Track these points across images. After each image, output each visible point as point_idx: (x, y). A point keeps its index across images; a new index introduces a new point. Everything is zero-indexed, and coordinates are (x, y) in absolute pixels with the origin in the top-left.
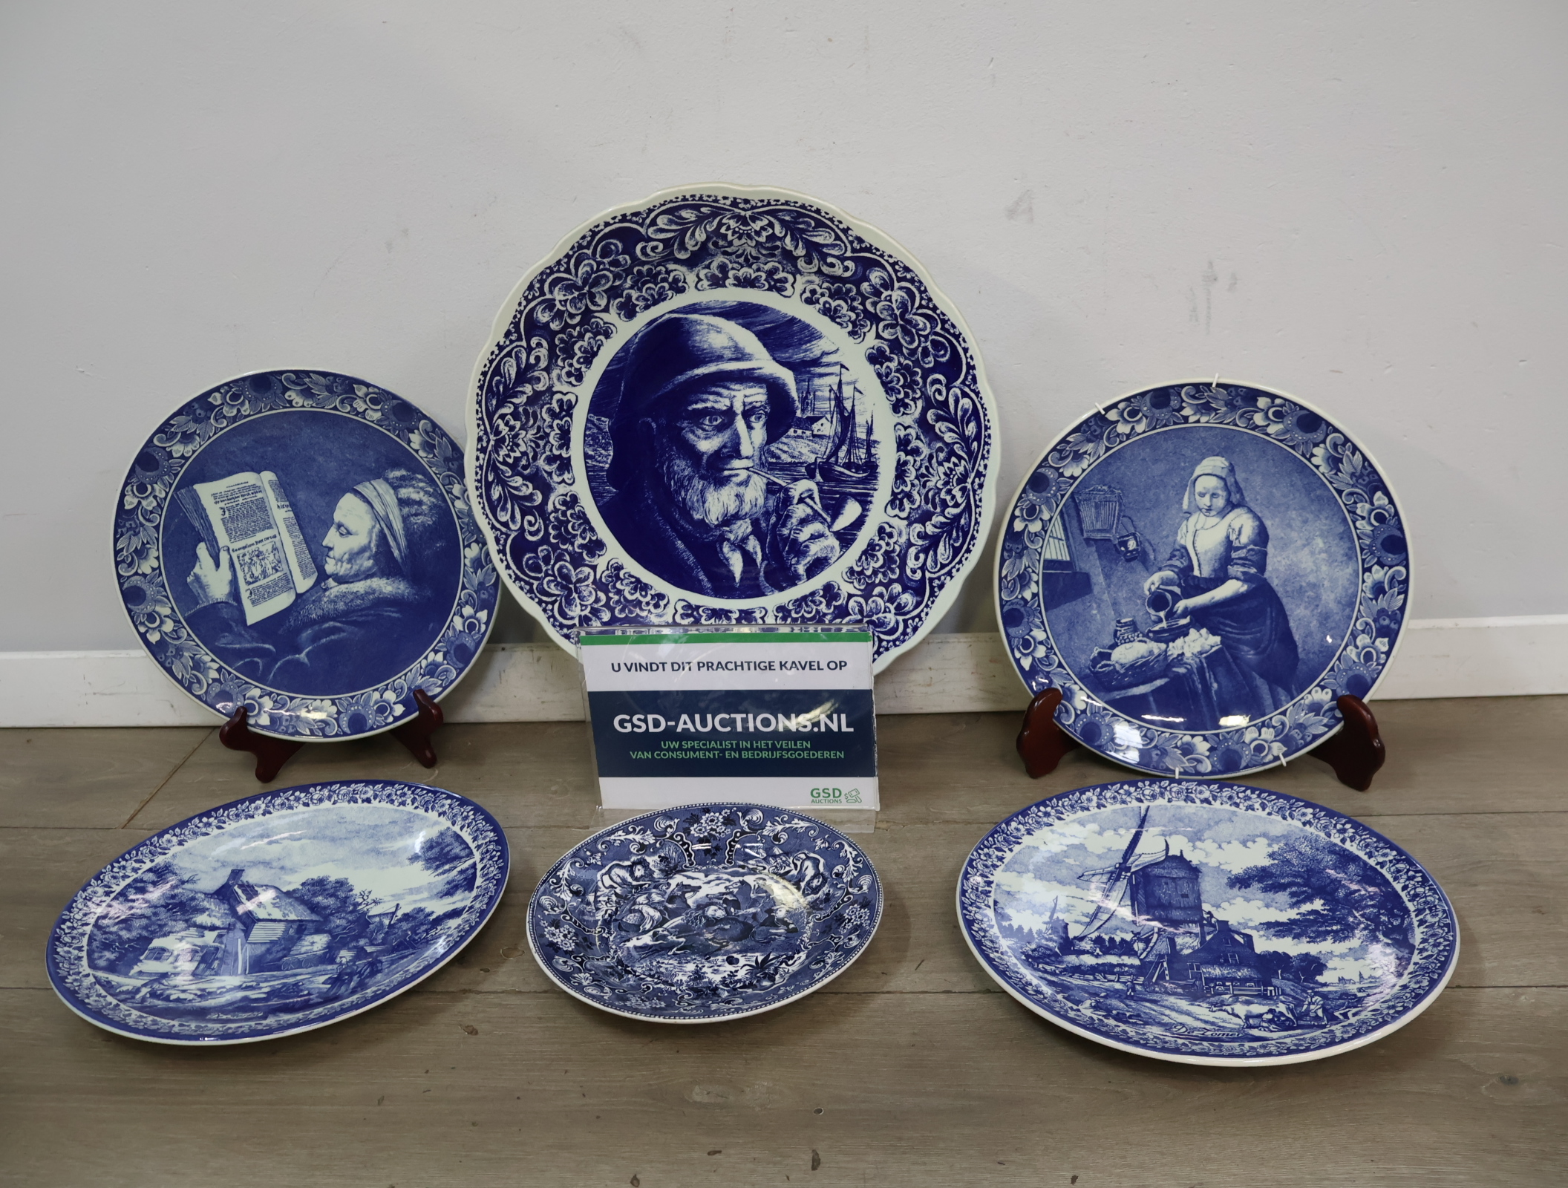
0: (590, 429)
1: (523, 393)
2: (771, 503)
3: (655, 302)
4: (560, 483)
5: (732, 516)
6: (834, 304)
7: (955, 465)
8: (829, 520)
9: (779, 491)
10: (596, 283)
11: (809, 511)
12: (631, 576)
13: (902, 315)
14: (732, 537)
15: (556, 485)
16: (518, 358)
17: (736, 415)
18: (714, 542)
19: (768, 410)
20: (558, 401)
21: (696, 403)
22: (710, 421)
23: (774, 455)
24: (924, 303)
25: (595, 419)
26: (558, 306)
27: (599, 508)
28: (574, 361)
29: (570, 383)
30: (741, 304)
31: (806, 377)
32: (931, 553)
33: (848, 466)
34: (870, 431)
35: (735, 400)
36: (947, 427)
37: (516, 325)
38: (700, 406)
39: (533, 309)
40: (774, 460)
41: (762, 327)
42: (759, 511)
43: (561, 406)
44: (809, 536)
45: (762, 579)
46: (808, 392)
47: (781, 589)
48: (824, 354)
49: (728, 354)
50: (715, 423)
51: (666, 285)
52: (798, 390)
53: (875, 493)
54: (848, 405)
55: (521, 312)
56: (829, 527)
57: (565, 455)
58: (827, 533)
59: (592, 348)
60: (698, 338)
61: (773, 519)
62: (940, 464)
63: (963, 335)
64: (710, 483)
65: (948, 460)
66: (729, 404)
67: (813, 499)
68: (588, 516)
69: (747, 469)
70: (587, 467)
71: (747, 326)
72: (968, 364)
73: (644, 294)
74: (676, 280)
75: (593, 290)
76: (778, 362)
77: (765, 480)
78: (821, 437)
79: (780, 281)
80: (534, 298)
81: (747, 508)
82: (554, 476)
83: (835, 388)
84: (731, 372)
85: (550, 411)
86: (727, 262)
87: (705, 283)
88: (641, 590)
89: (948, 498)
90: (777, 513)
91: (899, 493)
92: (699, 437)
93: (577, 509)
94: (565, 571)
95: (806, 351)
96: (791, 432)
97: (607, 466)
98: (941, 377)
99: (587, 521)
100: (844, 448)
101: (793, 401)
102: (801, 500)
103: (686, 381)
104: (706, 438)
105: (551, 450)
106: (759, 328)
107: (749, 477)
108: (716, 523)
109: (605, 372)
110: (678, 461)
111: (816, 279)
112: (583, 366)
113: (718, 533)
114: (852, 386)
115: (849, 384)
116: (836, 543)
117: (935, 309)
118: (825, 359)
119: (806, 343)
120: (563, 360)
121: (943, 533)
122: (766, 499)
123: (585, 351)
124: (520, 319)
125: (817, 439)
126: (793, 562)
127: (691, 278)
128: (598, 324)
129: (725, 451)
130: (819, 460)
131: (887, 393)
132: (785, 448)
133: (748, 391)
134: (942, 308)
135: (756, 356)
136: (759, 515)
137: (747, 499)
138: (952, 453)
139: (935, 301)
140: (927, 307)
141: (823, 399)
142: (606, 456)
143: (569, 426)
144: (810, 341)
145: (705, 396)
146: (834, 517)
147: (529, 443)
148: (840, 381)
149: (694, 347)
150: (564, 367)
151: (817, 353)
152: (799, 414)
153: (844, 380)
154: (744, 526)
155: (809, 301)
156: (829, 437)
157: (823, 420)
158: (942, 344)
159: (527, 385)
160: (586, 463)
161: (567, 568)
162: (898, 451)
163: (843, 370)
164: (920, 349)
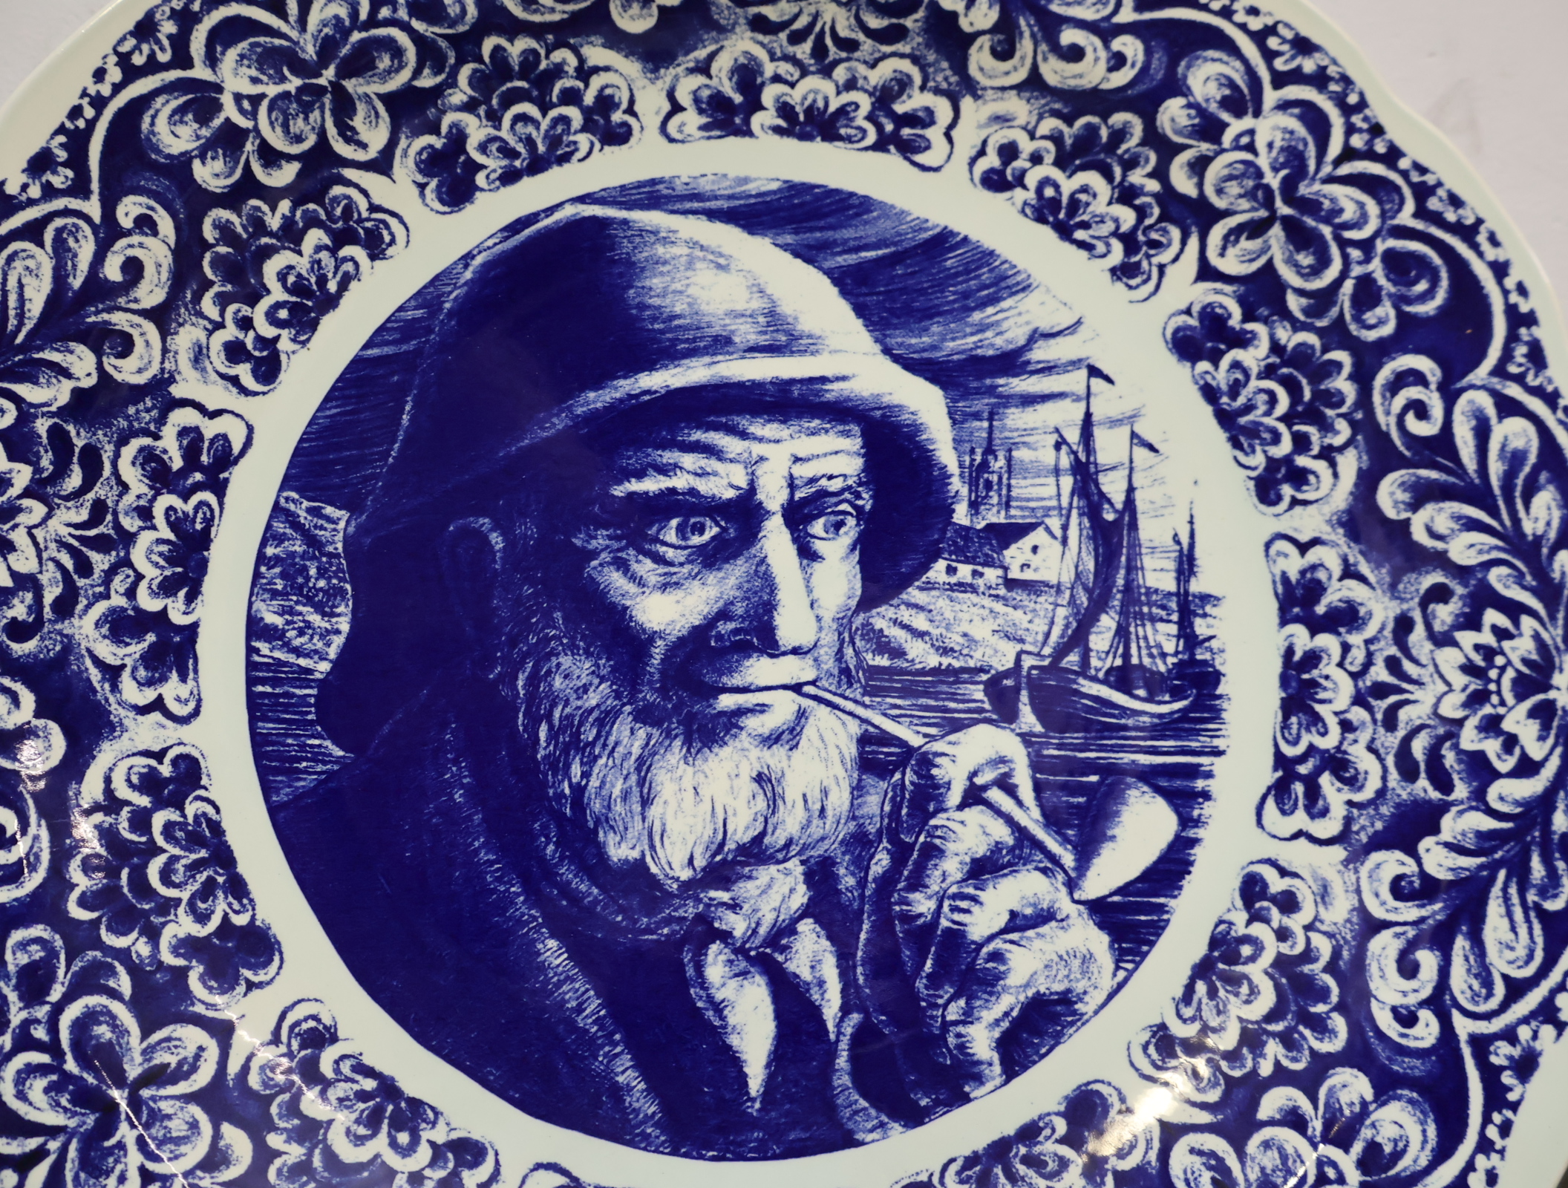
0: (280, 539)
1: (66, 373)
2: (874, 803)
3: (538, 165)
4: (143, 710)
5: (741, 849)
6: (1068, 185)
7: (1501, 634)
8: (1068, 859)
9: (901, 763)
10: (360, 63)
11: (1002, 833)
12: (364, 1070)
13: (1289, 187)
14: (737, 925)
15: (128, 718)
16: (62, 251)
17: (766, 514)
18: (675, 944)
19: (866, 502)
20: (184, 432)
21: (640, 475)
22: (681, 530)
23: (883, 645)
24: (1357, 141)
25: (301, 510)
26: (230, 110)
27: (273, 811)
28: (258, 314)
29: (235, 381)
30: (795, 189)
31: (981, 404)
32: (1461, 944)
33: (1123, 678)
34: (1186, 565)
35: (761, 470)
36: (1458, 518)
37: (77, 141)
38: (652, 484)
39: (142, 103)
40: (883, 661)
41: (851, 259)
42: (832, 832)
43: (191, 453)
44: (1002, 920)
45: (843, 1079)
46: (990, 450)
47: (914, 1118)
48: (1037, 336)
49: (746, 333)
50: (696, 540)
51: (574, 113)
52: (957, 442)
53: (1218, 764)
54: (1113, 486)
55: (99, 103)
56: (1071, 885)
57: (177, 618)
58: (1065, 906)
59: (322, 280)
60: (656, 282)
61: (881, 862)
62: (1443, 640)
63: (1489, 224)
64: (669, 735)
65: (1471, 621)
66: (742, 482)
67: (1011, 790)
68: (232, 838)
69: (797, 688)
70: (251, 666)
71: (807, 254)
72: (1511, 310)
73: (505, 133)
74: (606, 103)
75: (350, 85)
76: (897, 359)
77: (855, 728)
78: (1030, 587)
79: (911, 119)
80: (152, 66)
81: (790, 823)
82: (127, 683)
83: (1073, 436)
84: (756, 386)
85: (149, 459)
86: (762, 55)
87: (691, 120)
88: (397, 1125)
89: (1492, 747)
90: (895, 840)
91: (1302, 759)
92: (641, 583)
93: (192, 808)
94: (103, 1032)
95: (982, 328)
96: (938, 571)
97: (324, 667)
98: (1422, 363)
99: (223, 856)
100: (1108, 622)
101: (945, 476)
102: (974, 796)
103: (612, 408)
104: (664, 587)
105: (131, 593)
106: (841, 260)
107: (801, 715)
108: (685, 874)
109: (357, 363)
110: (566, 661)
111: (1020, 108)
112: (285, 334)
113: (690, 911)
114: (1125, 432)
115: (1114, 423)
116: (1099, 942)
117: (1392, 156)
118: (1041, 353)
119: (983, 305)
120: (223, 300)
121: (1493, 868)
122: (858, 790)
123: (299, 288)
124: (91, 124)
125: (1019, 595)
126: (953, 1012)
127: (651, 101)
128: (349, 209)
129: (725, 627)
130: (1028, 662)
131: (1236, 444)
132: (920, 622)
133: (806, 445)
134: (1414, 151)
135: (833, 342)
136: (831, 847)
137: (792, 790)
138: (1483, 597)
139: (1395, 133)
140: (1370, 155)
141: (1035, 471)
142: (326, 634)
143: (209, 522)
144: (993, 300)
145: (669, 456)
146: (1086, 851)
147: (53, 551)
148: (1088, 415)
149: (643, 307)
150: (220, 326)
151: (1014, 333)
152: (961, 515)
153: (1098, 412)
154: (782, 885)
155: (996, 182)
156: (1058, 589)
157: (1038, 536)
158: (1420, 263)
159: (81, 349)
160: (251, 650)
161: (113, 1020)
162: (1284, 622)
163: (1097, 383)
164: (1348, 286)
